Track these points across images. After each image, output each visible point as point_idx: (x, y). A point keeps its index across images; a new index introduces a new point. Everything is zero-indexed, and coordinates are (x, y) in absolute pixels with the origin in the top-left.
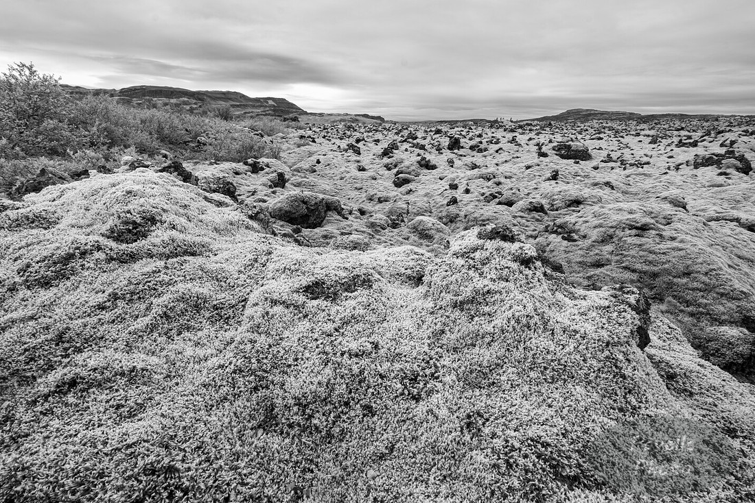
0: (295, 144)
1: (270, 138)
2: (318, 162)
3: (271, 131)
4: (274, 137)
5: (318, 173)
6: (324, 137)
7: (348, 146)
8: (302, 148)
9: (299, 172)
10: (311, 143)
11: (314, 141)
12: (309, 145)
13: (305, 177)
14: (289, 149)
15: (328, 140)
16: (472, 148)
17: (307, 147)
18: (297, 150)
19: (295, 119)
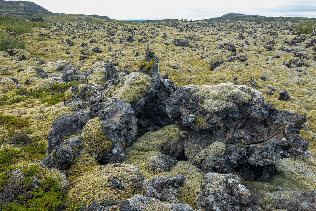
0: (36, 39)
1: (20, 36)
2: (47, 50)
3: (21, 31)
4: (23, 35)
5: (46, 55)
6: (57, 35)
7: (66, 41)
8: (41, 42)
9: (35, 55)
10: (47, 38)
11: (49, 38)
12: (46, 40)
13: (38, 57)
14: (32, 42)
15: (59, 36)
16: (139, 41)
17: (43, 41)
18: (37, 43)
19: (41, 20)
